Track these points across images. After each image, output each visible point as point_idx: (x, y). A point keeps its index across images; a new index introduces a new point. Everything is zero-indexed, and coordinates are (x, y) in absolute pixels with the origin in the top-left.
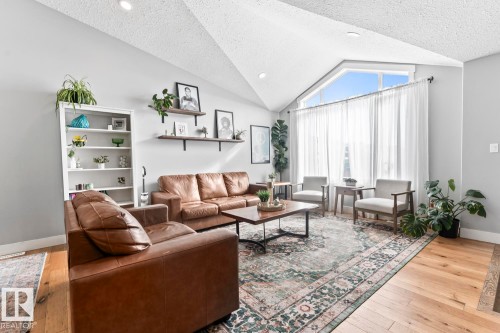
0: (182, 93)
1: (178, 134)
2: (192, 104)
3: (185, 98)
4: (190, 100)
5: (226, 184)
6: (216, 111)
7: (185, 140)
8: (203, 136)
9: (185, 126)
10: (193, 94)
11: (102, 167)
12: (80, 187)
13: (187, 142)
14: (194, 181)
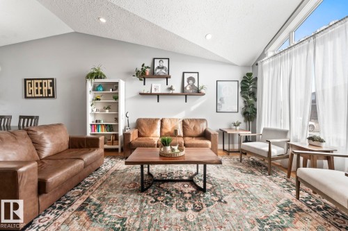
0: (157, 64)
1: (153, 92)
2: (163, 71)
3: (159, 68)
4: (163, 68)
5: (183, 127)
6: (184, 73)
7: (158, 95)
8: (171, 92)
9: (159, 86)
10: (165, 64)
11: (107, 111)
12: (97, 121)
13: (160, 96)
14: (159, 123)
